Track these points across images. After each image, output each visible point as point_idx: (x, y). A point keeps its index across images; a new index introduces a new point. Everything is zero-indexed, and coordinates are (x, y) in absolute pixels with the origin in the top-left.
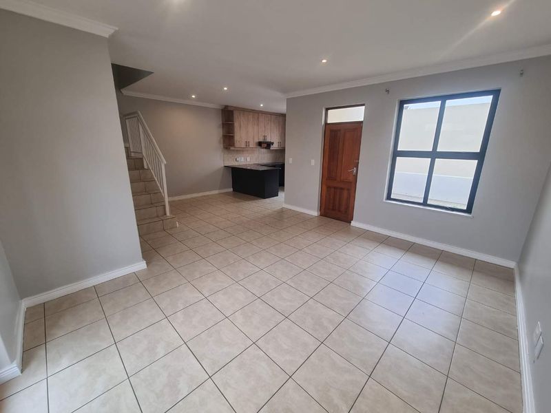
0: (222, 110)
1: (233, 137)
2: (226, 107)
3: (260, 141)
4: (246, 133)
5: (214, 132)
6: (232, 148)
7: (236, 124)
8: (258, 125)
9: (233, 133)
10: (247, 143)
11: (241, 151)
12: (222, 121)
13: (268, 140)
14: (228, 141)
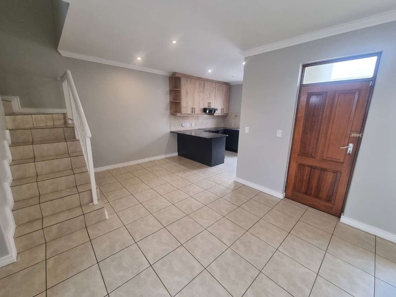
0: (170, 77)
1: (180, 103)
2: (174, 73)
3: (205, 107)
4: (192, 99)
5: (162, 98)
6: (178, 114)
7: (183, 91)
8: (203, 92)
9: (180, 100)
10: (193, 110)
11: (186, 117)
12: (170, 87)
13: (213, 106)
14: (175, 107)
